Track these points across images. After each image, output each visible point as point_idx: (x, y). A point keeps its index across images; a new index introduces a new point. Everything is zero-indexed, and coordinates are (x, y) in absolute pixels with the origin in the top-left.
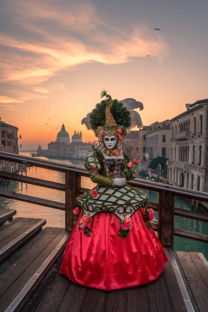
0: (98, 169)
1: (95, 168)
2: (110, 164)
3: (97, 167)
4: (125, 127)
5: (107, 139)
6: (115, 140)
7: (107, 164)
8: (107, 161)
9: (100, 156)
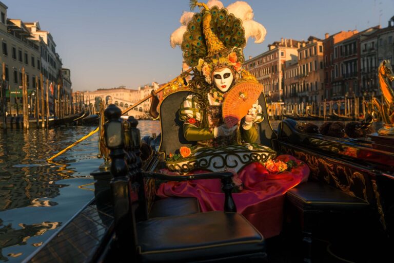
0: (197, 120)
1: (192, 119)
2: (215, 114)
3: (195, 117)
4: (238, 47)
5: (218, 77)
6: (231, 75)
7: (211, 113)
8: (211, 109)
9: (203, 101)
